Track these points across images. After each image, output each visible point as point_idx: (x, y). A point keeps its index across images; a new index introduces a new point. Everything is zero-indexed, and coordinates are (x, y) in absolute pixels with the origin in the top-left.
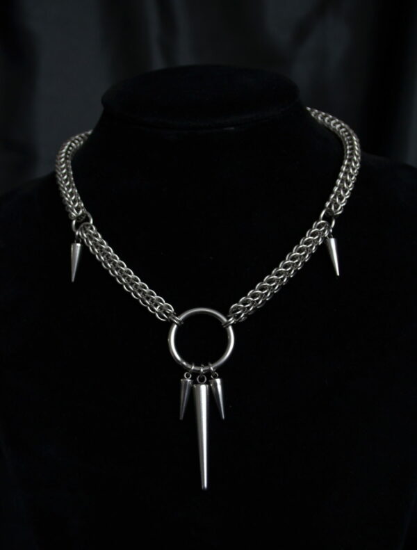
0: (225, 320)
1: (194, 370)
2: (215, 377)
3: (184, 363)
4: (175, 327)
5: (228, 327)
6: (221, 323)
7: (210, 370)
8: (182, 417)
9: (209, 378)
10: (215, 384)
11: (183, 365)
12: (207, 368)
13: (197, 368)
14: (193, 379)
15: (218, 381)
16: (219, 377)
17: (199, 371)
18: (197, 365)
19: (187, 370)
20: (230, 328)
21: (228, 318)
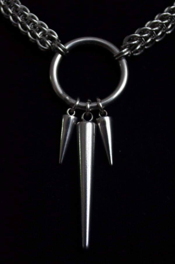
0: (117, 51)
1: (78, 106)
2: (104, 115)
3: (68, 98)
4: (59, 57)
5: (120, 59)
6: (113, 55)
7: (98, 106)
8: (61, 160)
9: (96, 116)
10: (104, 123)
11: (66, 99)
12: (94, 104)
13: (83, 104)
14: (78, 116)
15: (107, 119)
16: (108, 115)
17: (85, 107)
18: (82, 100)
19: (70, 105)
20: (124, 61)
21: (121, 49)
